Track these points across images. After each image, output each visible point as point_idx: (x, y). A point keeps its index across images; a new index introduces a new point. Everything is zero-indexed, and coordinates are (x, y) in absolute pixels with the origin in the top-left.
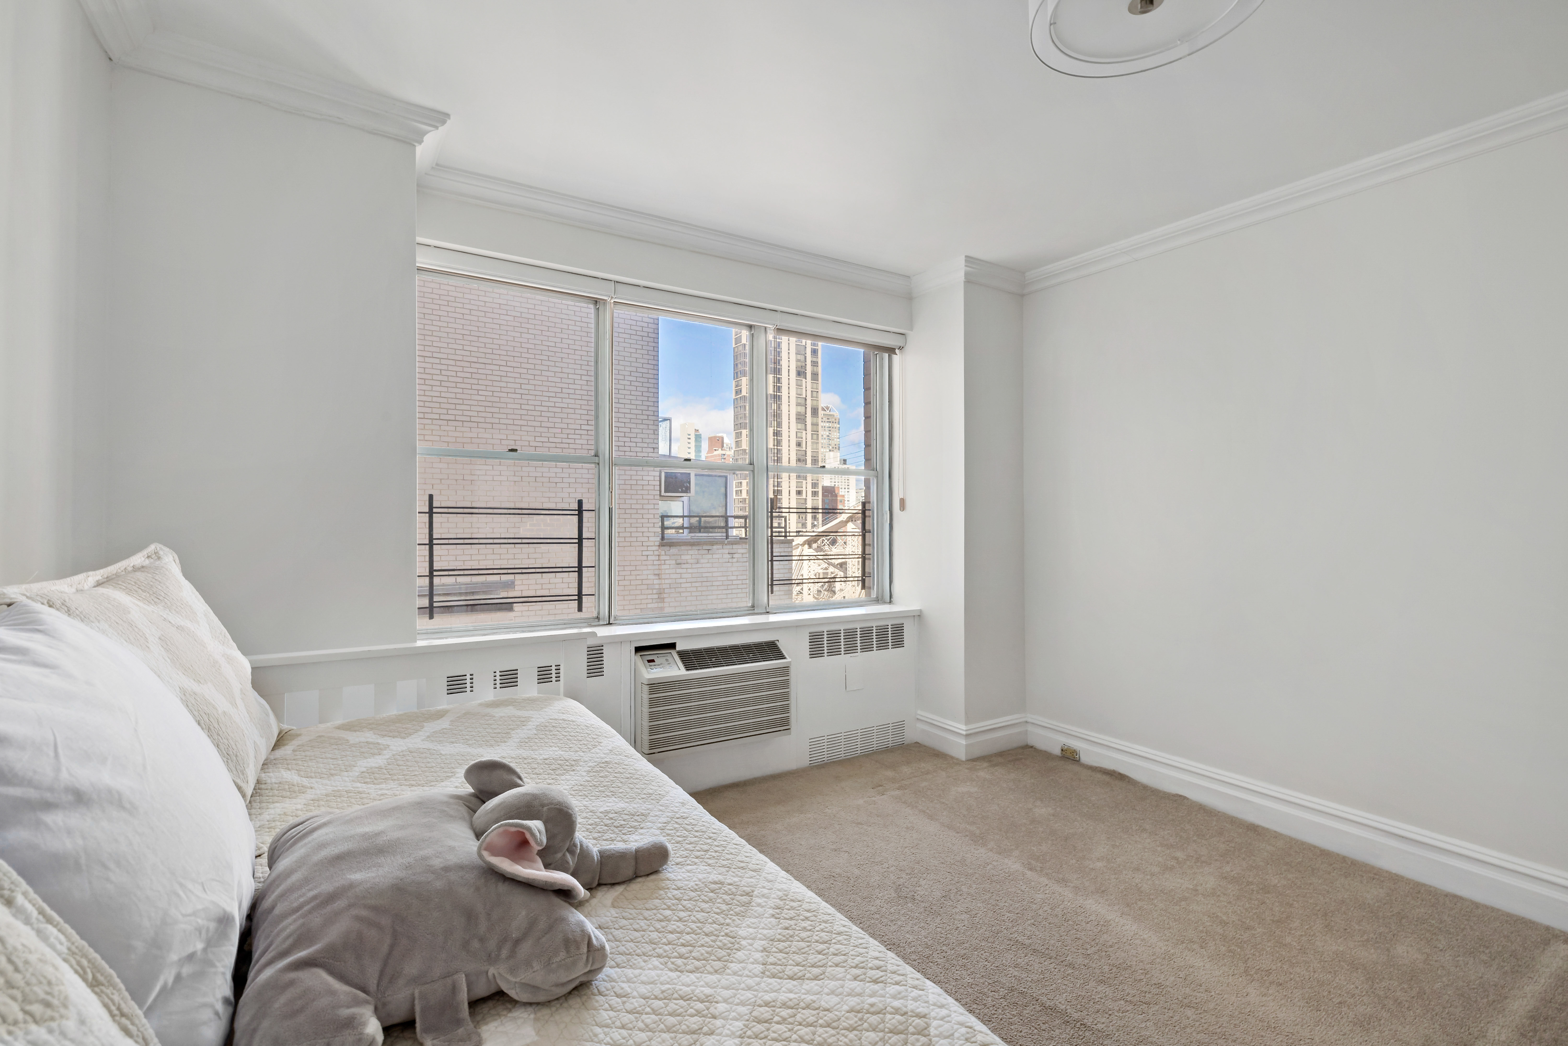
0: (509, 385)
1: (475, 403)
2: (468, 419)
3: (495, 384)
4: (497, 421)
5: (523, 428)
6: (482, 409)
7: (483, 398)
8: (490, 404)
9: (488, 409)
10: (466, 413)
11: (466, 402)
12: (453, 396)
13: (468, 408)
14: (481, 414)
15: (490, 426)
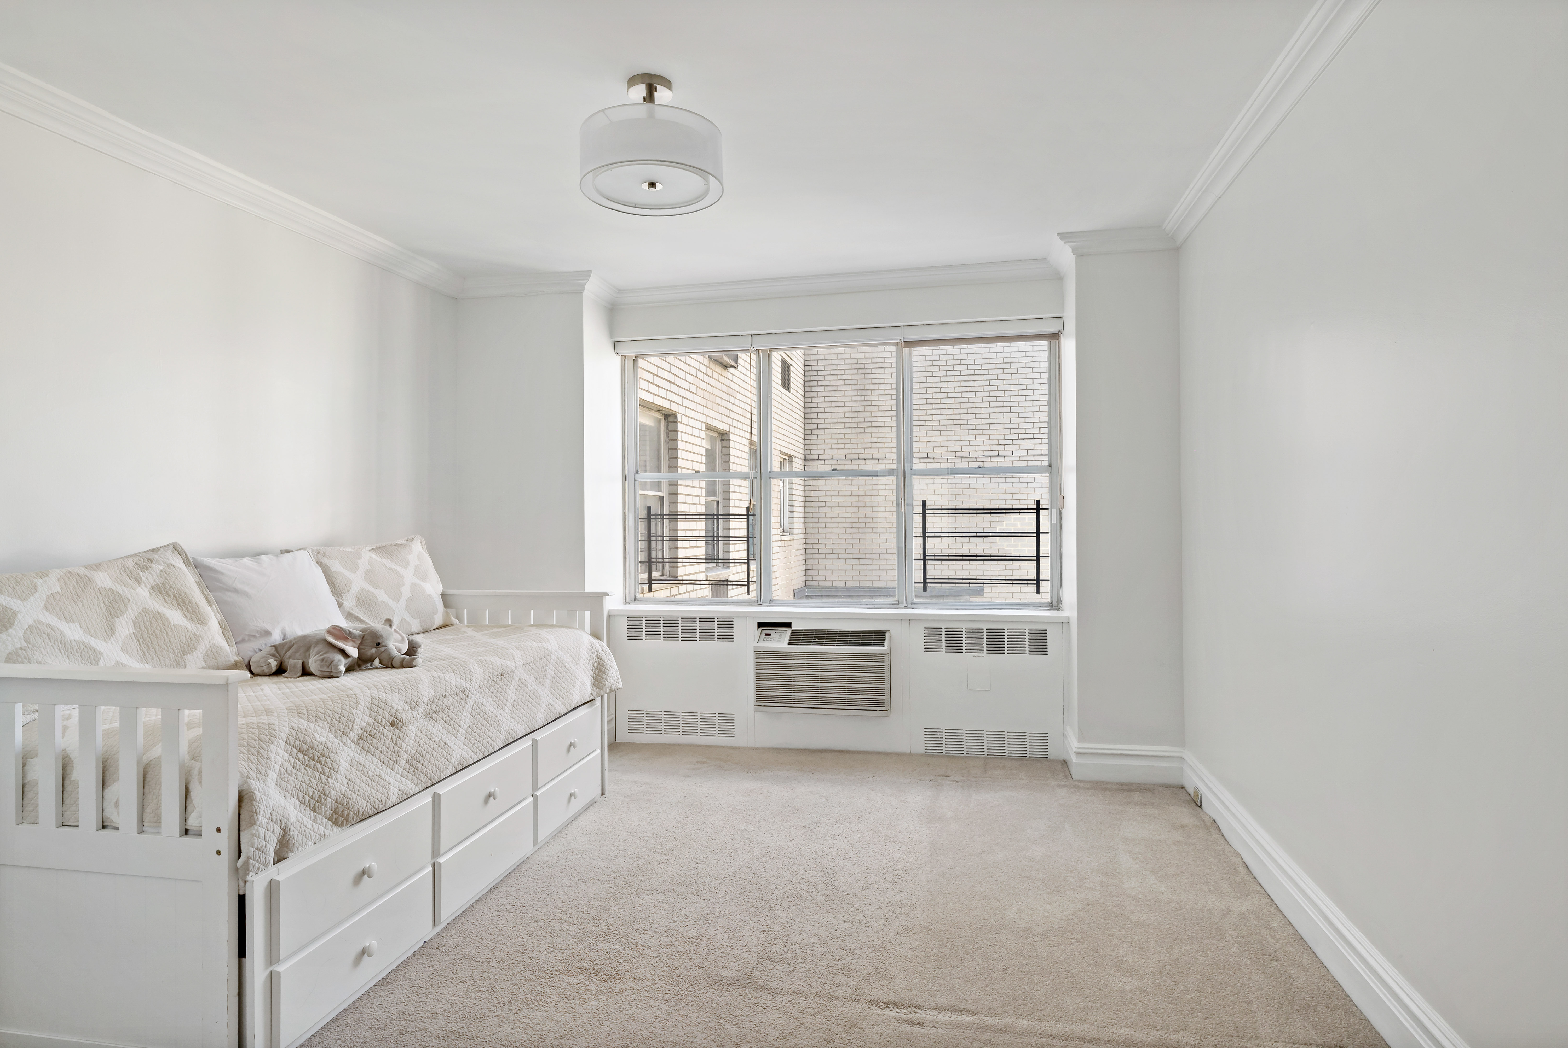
0: (977, 383)
1: (945, 406)
2: (937, 423)
3: (964, 384)
4: (965, 422)
5: (992, 427)
6: (951, 411)
7: (952, 401)
8: (958, 406)
9: (957, 411)
10: (936, 417)
11: (936, 407)
12: (924, 401)
13: (938, 412)
14: (949, 417)
15: (958, 427)
